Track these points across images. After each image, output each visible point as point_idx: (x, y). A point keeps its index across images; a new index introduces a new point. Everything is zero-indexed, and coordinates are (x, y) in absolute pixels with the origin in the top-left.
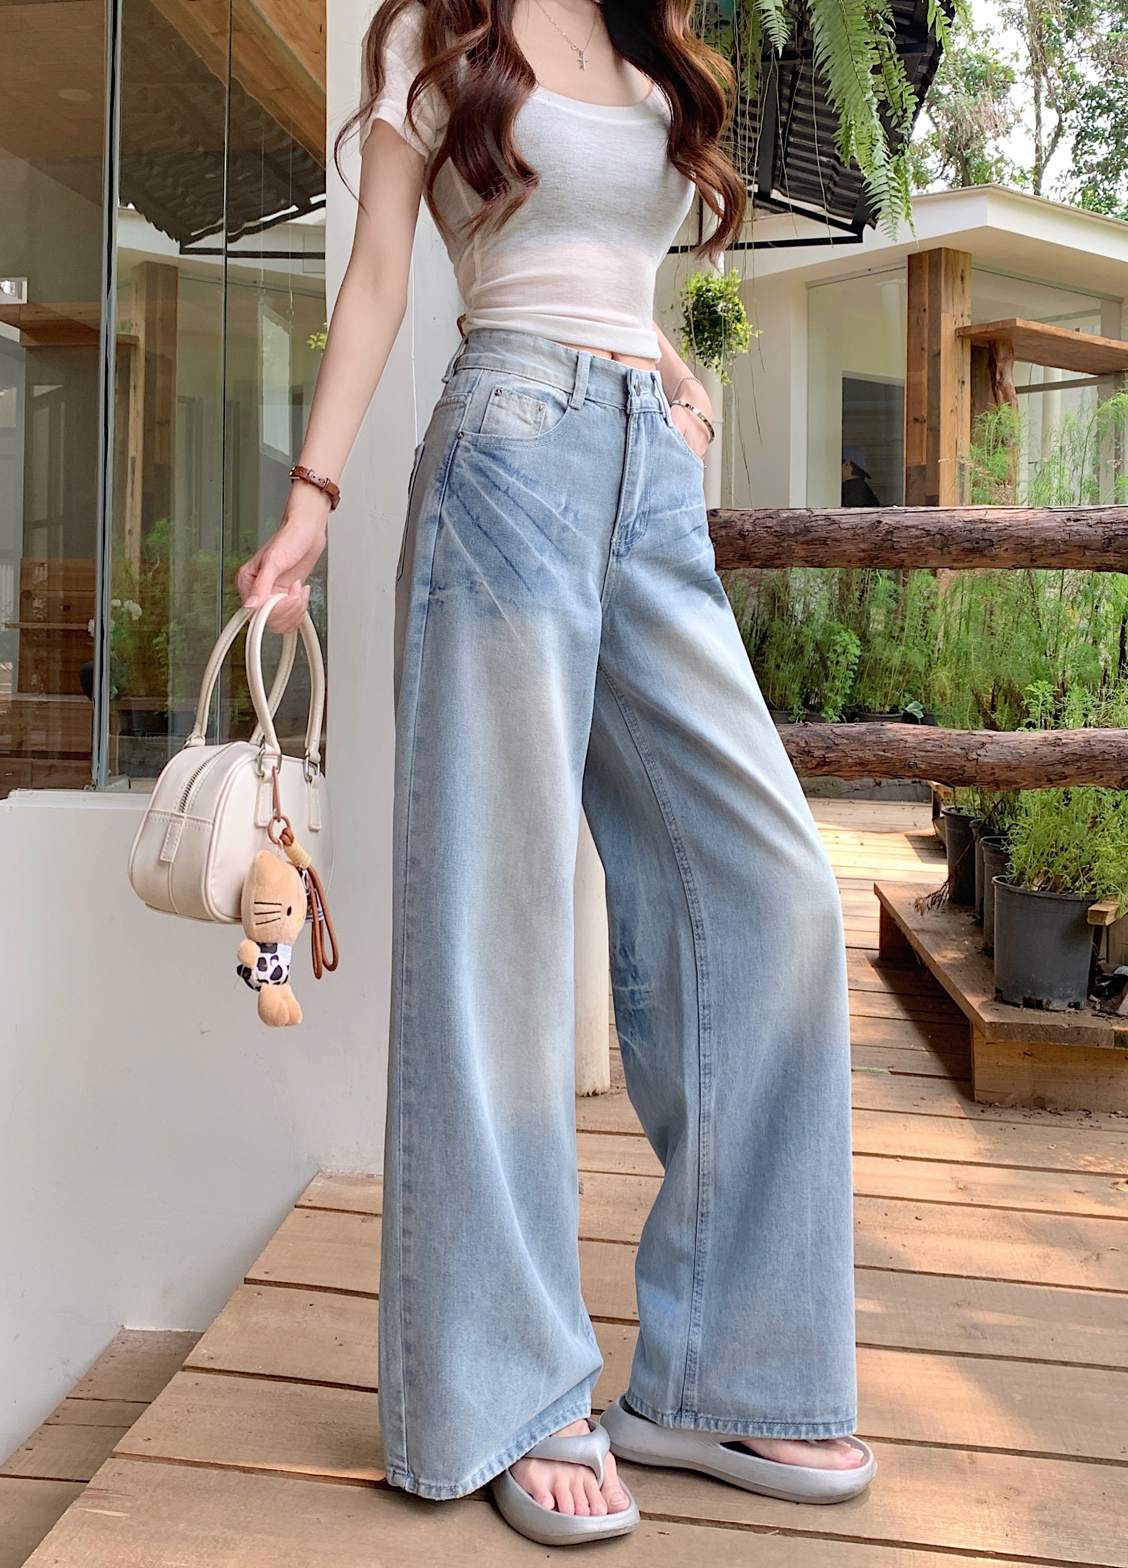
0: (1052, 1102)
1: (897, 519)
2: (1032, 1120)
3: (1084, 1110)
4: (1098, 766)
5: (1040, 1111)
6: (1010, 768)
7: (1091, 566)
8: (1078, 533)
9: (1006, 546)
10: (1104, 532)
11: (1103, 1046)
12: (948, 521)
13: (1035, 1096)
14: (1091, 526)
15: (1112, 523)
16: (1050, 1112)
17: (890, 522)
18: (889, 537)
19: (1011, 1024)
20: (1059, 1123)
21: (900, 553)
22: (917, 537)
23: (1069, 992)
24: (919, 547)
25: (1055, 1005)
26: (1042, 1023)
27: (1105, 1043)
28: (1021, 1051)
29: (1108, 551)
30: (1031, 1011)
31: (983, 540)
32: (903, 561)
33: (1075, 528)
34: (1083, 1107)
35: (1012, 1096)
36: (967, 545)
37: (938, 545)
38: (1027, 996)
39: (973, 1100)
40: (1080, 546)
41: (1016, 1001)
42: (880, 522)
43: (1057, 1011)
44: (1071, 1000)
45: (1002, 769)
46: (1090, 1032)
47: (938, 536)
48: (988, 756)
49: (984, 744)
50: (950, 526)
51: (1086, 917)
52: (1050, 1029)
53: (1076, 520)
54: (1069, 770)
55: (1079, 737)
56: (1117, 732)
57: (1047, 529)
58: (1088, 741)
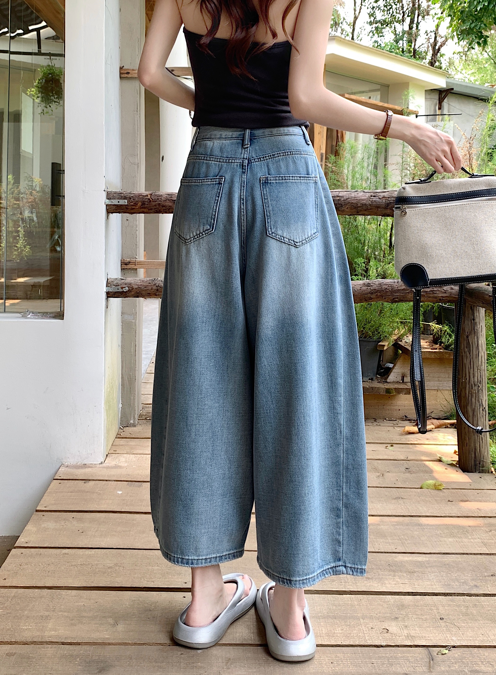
3: (374, 419)
4: (384, 294)
8: (375, 201)
10: (385, 201)
11: (382, 394)
14: (381, 199)
15: (388, 198)
23: (369, 374)
27: (383, 392)
29: (388, 209)
31: (339, 204)
33: (374, 199)
34: (373, 417)
40: (376, 207)
44: (370, 377)
46: (377, 389)
51: (376, 347)
53: (374, 196)
54: (373, 296)
55: (377, 283)
56: (391, 281)
57: (363, 200)
58: (380, 284)
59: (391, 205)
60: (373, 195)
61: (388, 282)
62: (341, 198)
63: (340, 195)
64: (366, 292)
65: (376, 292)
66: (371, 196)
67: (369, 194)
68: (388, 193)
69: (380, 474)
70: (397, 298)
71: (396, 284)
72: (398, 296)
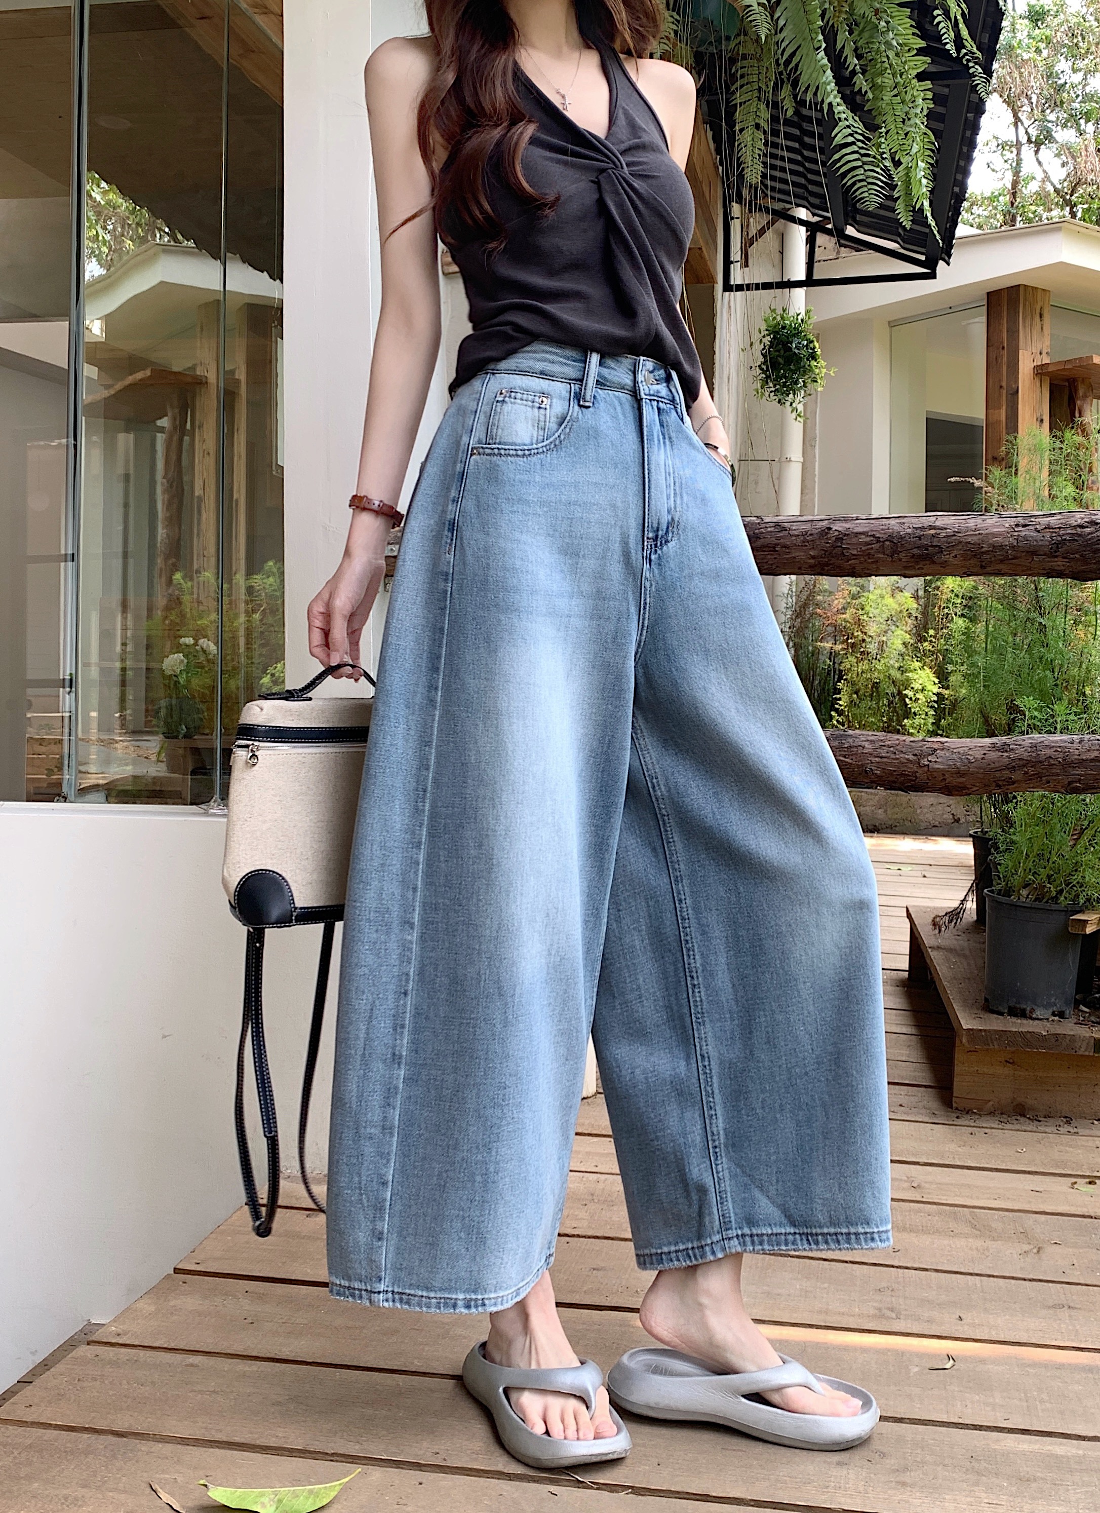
0: (1033, 1109)
1: (847, 525)
2: (1008, 1126)
3: (1065, 1117)
4: (1045, 771)
5: (1019, 1118)
6: (959, 773)
7: (1041, 572)
8: (1025, 538)
9: (955, 552)
10: (1051, 537)
11: (1081, 1053)
12: (897, 528)
13: (1015, 1103)
14: (1038, 532)
15: (1060, 528)
16: (1029, 1118)
17: (840, 529)
18: (839, 544)
19: (989, 1031)
20: (1035, 1129)
21: (850, 560)
22: (867, 544)
23: (1053, 1000)
24: (869, 554)
25: (1039, 1013)
26: (1020, 1030)
27: (1083, 1049)
28: (1003, 1059)
29: (1056, 557)
30: (1014, 1019)
31: (932, 546)
32: (854, 568)
33: (1023, 534)
34: (1063, 1114)
35: (991, 1103)
36: (916, 551)
37: (888, 552)
38: (1012, 1005)
39: (951, 1107)
40: (1028, 552)
41: (1001, 1009)
42: (830, 529)
43: (1041, 1019)
44: (1055, 1009)
45: (952, 773)
46: (1069, 1038)
47: (887, 543)
48: (939, 762)
49: (935, 750)
50: (899, 532)
51: (1066, 927)
52: (1028, 1036)
53: (1025, 526)
54: (1017, 776)
55: (1027, 743)
56: (1065, 737)
57: (995, 535)
58: (1034, 746)
59: (1065, 547)
60: (1022, 521)
61: (1057, 742)
62: (938, 531)
63: (938, 524)
64: (997, 765)
65: (1024, 766)
66: (1017, 525)
67: (1012, 522)
68: (1059, 517)
69: (1032, 1247)
70: (1079, 781)
71: (1076, 745)
72: (1082, 775)
